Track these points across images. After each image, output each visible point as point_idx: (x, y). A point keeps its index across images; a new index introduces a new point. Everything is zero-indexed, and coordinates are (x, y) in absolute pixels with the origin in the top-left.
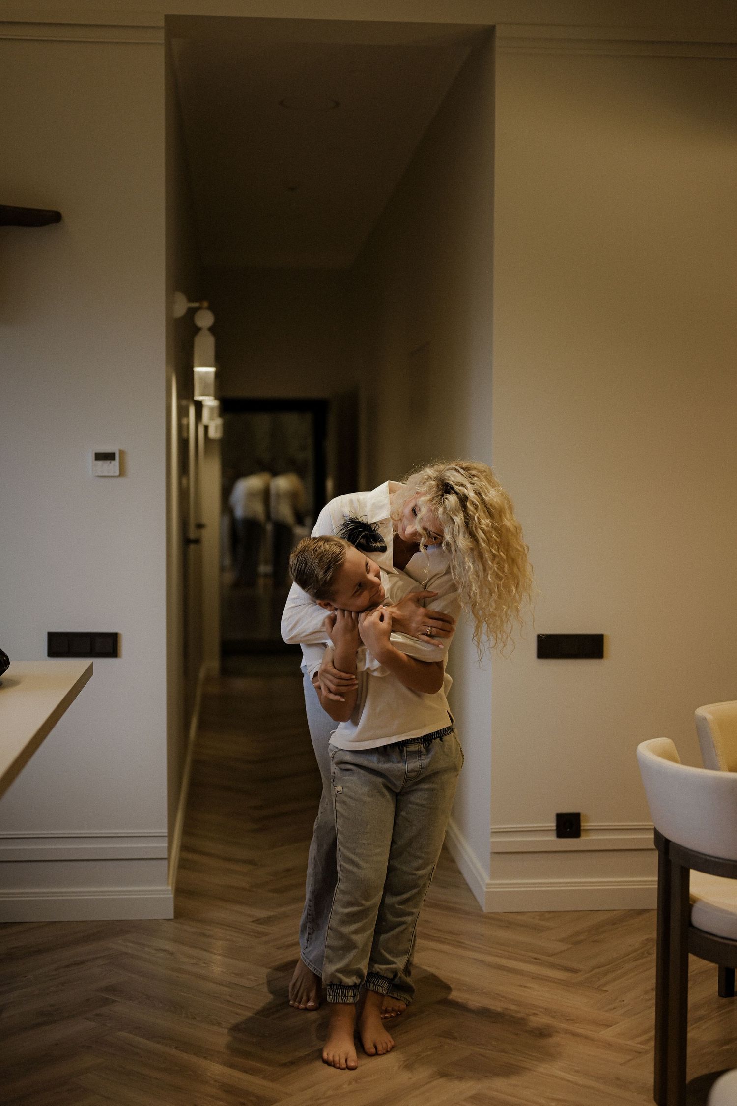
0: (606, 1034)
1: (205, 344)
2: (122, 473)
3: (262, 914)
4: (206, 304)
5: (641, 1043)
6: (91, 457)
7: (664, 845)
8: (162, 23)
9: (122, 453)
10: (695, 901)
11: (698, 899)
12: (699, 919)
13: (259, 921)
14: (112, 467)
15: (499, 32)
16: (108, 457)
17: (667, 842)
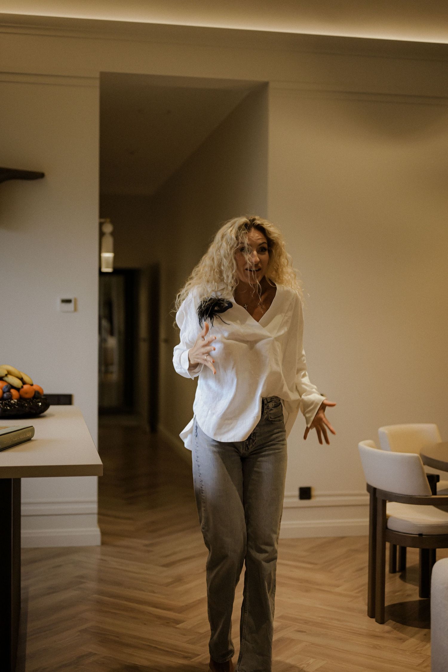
0: (338, 590)
1: (109, 241)
2: (76, 309)
3: (146, 542)
4: (108, 220)
5: (357, 593)
6: (59, 302)
7: (373, 491)
8: (98, 75)
9: (75, 300)
10: (389, 517)
11: (390, 516)
12: (391, 525)
13: (146, 545)
14: (71, 306)
15: (271, 85)
16: (68, 301)
17: (375, 489)
